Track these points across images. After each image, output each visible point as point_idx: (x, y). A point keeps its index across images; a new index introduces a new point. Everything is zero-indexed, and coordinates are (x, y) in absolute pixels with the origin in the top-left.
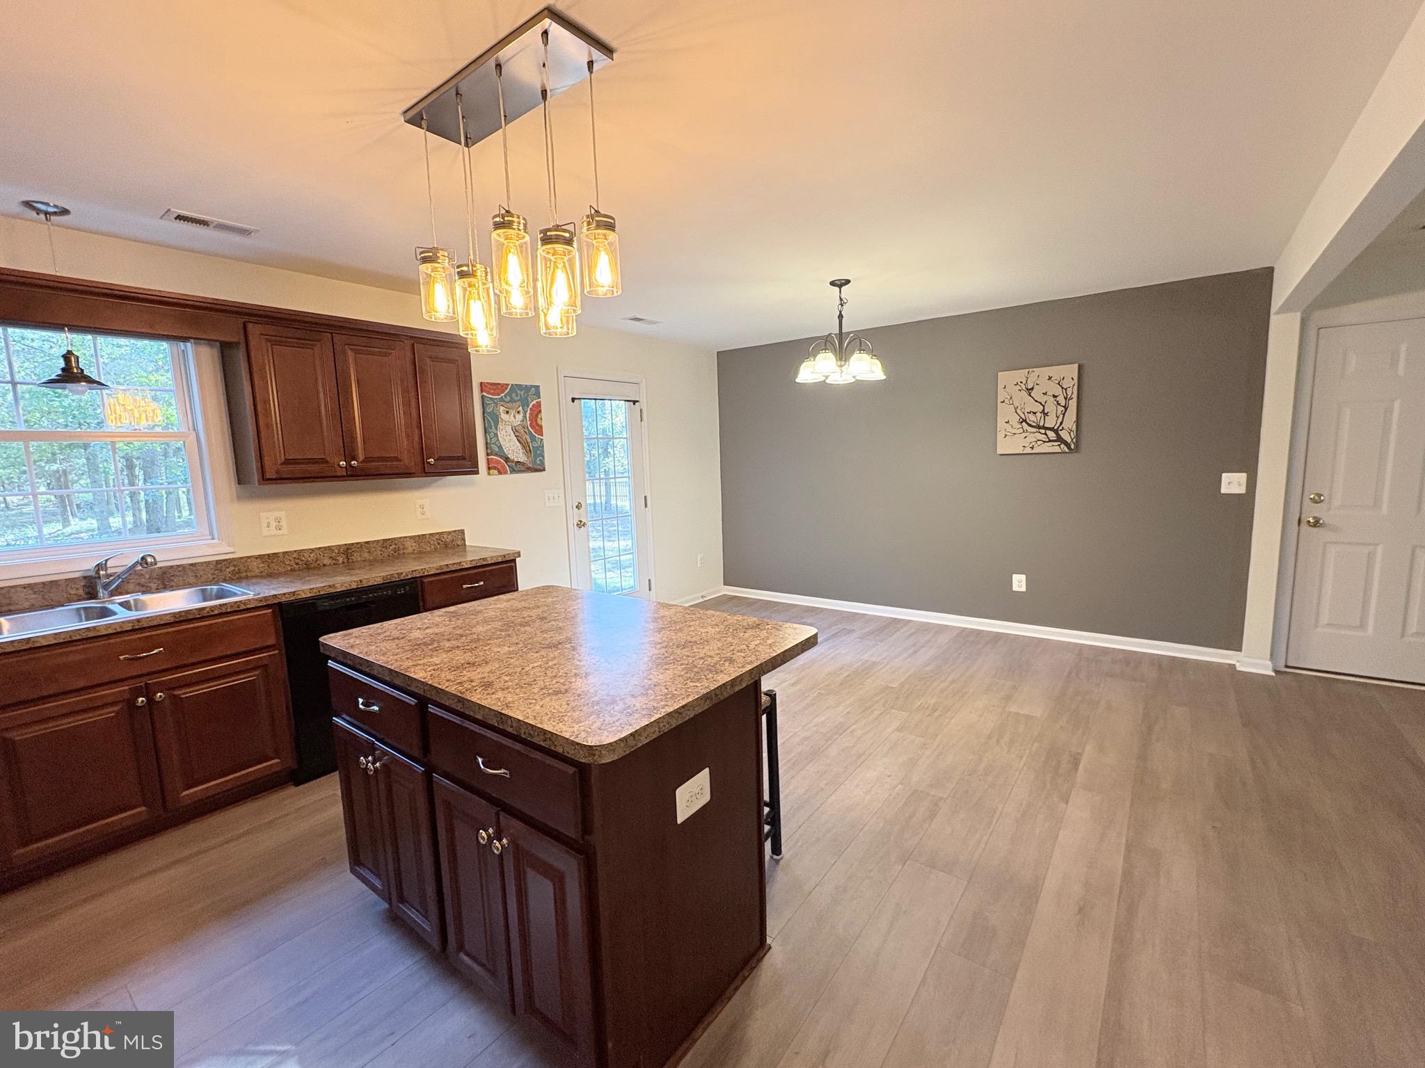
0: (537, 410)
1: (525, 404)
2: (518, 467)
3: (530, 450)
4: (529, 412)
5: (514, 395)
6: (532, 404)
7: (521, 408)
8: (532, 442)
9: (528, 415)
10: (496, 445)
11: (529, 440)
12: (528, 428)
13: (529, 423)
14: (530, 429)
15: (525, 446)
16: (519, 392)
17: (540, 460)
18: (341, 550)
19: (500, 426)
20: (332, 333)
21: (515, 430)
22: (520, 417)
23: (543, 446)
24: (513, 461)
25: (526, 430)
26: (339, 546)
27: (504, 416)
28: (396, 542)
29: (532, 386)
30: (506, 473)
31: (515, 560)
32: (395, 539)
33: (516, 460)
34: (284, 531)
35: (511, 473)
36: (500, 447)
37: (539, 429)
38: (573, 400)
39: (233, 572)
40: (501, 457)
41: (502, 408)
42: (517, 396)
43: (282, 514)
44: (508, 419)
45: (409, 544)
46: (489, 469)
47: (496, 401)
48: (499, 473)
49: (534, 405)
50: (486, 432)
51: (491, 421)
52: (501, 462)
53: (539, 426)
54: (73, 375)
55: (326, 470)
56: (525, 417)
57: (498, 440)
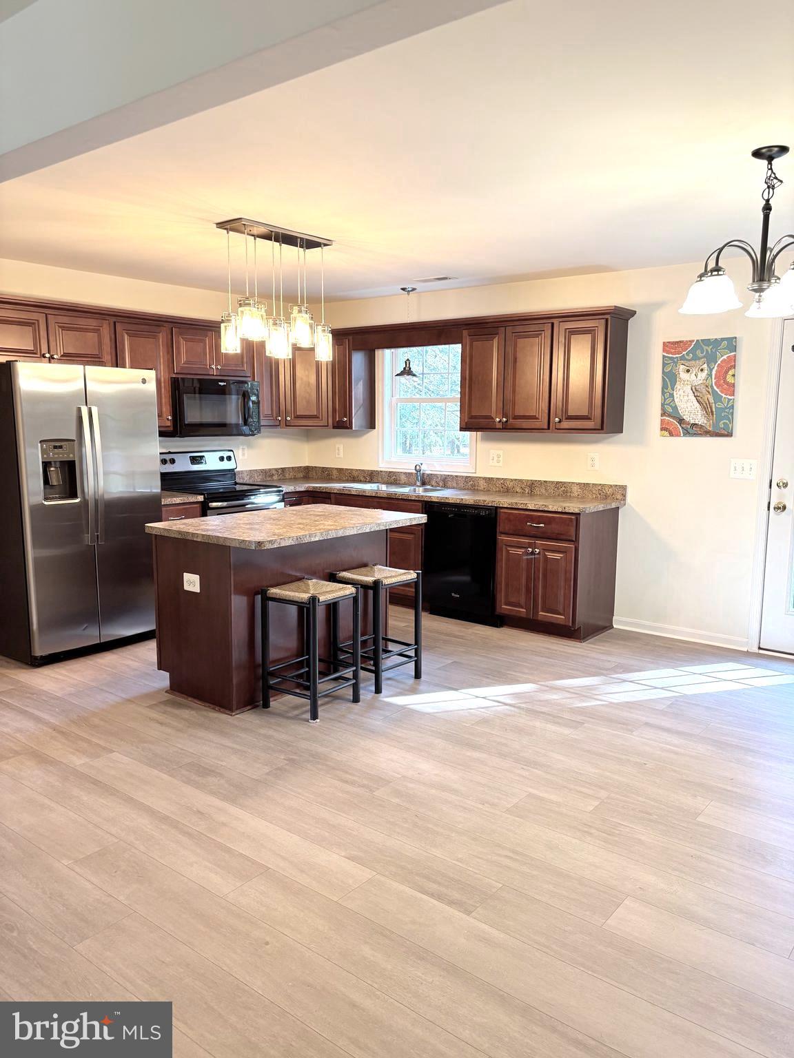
0: (729, 365)
1: (711, 359)
2: (693, 430)
3: (712, 412)
4: (716, 368)
5: (698, 352)
6: (721, 359)
7: (705, 366)
8: (715, 403)
9: (714, 372)
10: (671, 406)
11: (712, 400)
12: (712, 386)
13: (714, 381)
14: (715, 388)
15: (706, 408)
16: (705, 348)
17: (724, 423)
18: (528, 484)
19: (678, 386)
21: (695, 390)
22: (703, 375)
23: (733, 407)
24: (687, 424)
25: (710, 390)
27: (683, 375)
28: (565, 485)
29: (723, 339)
30: (678, 435)
32: (565, 483)
33: (692, 422)
34: (501, 464)
35: (685, 435)
36: (675, 408)
37: (730, 389)
39: (472, 485)
40: (674, 418)
41: (682, 367)
42: (703, 352)
43: (501, 452)
44: (688, 379)
45: (575, 488)
46: (662, 430)
47: (676, 360)
48: (671, 434)
49: (724, 360)
50: (663, 393)
51: (669, 380)
52: (674, 424)
53: (727, 383)
54: (407, 371)
55: (491, 424)
56: (710, 375)
57: (673, 400)
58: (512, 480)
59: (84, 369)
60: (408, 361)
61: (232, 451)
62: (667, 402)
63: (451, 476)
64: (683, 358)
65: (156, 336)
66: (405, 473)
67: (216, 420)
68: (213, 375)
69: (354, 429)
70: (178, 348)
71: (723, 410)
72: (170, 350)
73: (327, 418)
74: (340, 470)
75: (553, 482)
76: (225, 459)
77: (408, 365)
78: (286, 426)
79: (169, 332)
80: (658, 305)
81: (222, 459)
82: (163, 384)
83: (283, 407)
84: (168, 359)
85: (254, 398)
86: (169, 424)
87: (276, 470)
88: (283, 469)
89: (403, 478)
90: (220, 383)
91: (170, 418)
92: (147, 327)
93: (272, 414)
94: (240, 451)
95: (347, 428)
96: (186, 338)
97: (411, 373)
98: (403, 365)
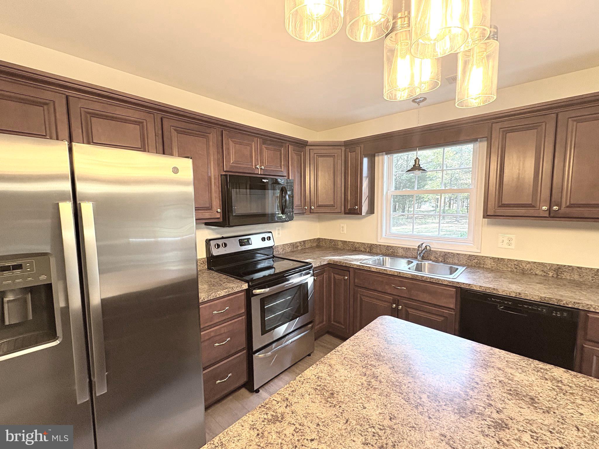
18: (553, 268)
34: (513, 247)
54: (416, 168)
55: (531, 212)
59: (70, 150)
60: (417, 160)
61: (271, 232)
63: (452, 253)
65: (207, 136)
66: (402, 248)
67: (260, 211)
68: (258, 174)
69: (363, 215)
70: (228, 149)
72: (221, 150)
73: (340, 206)
74: (344, 242)
76: (266, 239)
77: (417, 163)
78: (310, 213)
79: (219, 134)
81: (263, 239)
82: (213, 180)
83: (308, 199)
84: (218, 159)
85: (289, 193)
86: (218, 216)
87: (300, 242)
88: (304, 242)
89: (401, 251)
90: (263, 180)
91: (219, 210)
92: (197, 126)
93: (301, 205)
94: (277, 232)
95: (358, 214)
96: (235, 141)
97: (420, 168)
98: (413, 163)
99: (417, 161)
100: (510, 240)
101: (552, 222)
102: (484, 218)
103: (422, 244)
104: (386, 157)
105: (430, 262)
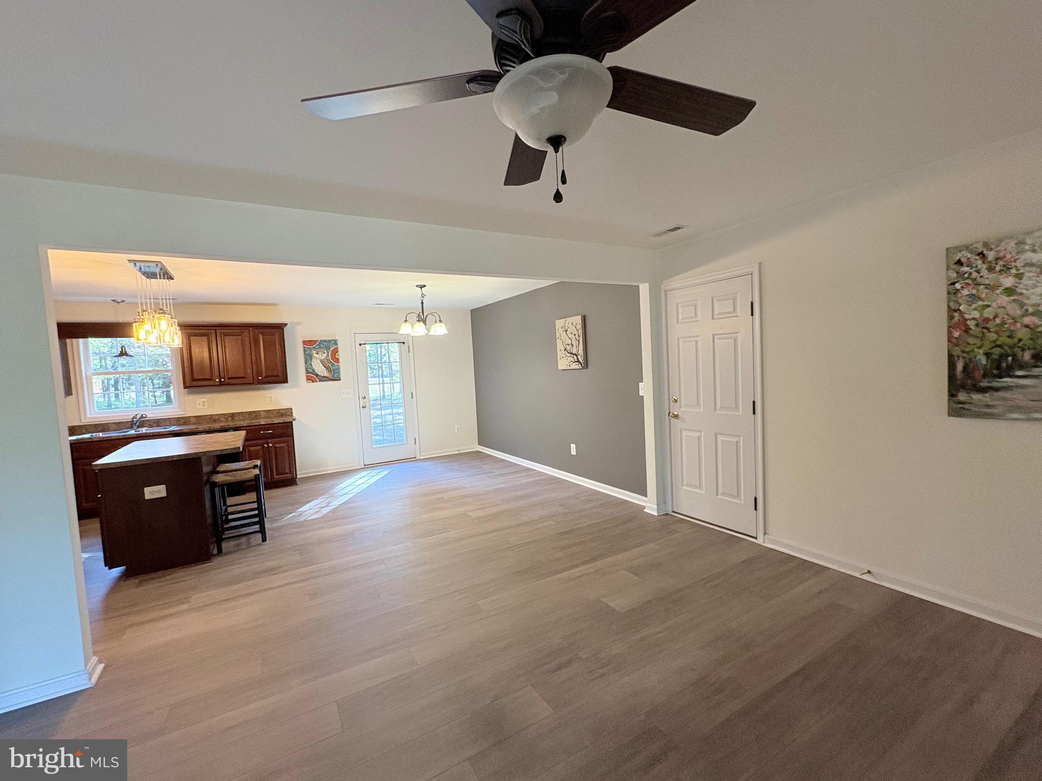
0: (336, 351)
1: (328, 348)
3: (331, 370)
4: (330, 352)
5: (321, 345)
7: (325, 351)
8: (332, 367)
9: (330, 354)
11: (330, 366)
12: (330, 360)
13: (330, 358)
15: (327, 368)
16: (324, 344)
17: (337, 375)
18: (230, 415)
19: (313, 360)
20: (216, 330)
21: (322, 361)
22: (326, 354)
23: (339, 368)
24: (320, 376)
26: (229, 413)
27: (315, 355)
28: (257, 412)
29: (332, 340)
30: (316, 381)
31: (292, 422)
33: (322, 375)
34: (206, 406)
35: (320, 381)
36: (313, 370)
37: (337, 361)
38: (360, 345)
39: (185, 422)
41: (314, 352)
42: (323, 345)
43: (205, 400)
44: (318, 357)
45: (262, 414)
46: (307, 380)
48: (313, 382)
49: (333, 349)
50: (306, 363)
51: (308, 358)
52: (312, 376)
53: (337, 359)
54: (123, 354)
55: (211, 383)
56: (328, 355)
57: (312, 366)
58: (217, 415)
62: (309, 367)
63: (165, 419)
64: (314, 348)
71: (336, 369)
75: (247, 412)
77: (124, 350)
80: (299, 323)
89: (113, 427)
97: (126, 354)
98: (120, 350)
99: (124, 348)
100: (204, 402)
101: (223, 388)
102: (185, 388)
103: (136, 415)
104: (81, 340)
105: (146, 428)
